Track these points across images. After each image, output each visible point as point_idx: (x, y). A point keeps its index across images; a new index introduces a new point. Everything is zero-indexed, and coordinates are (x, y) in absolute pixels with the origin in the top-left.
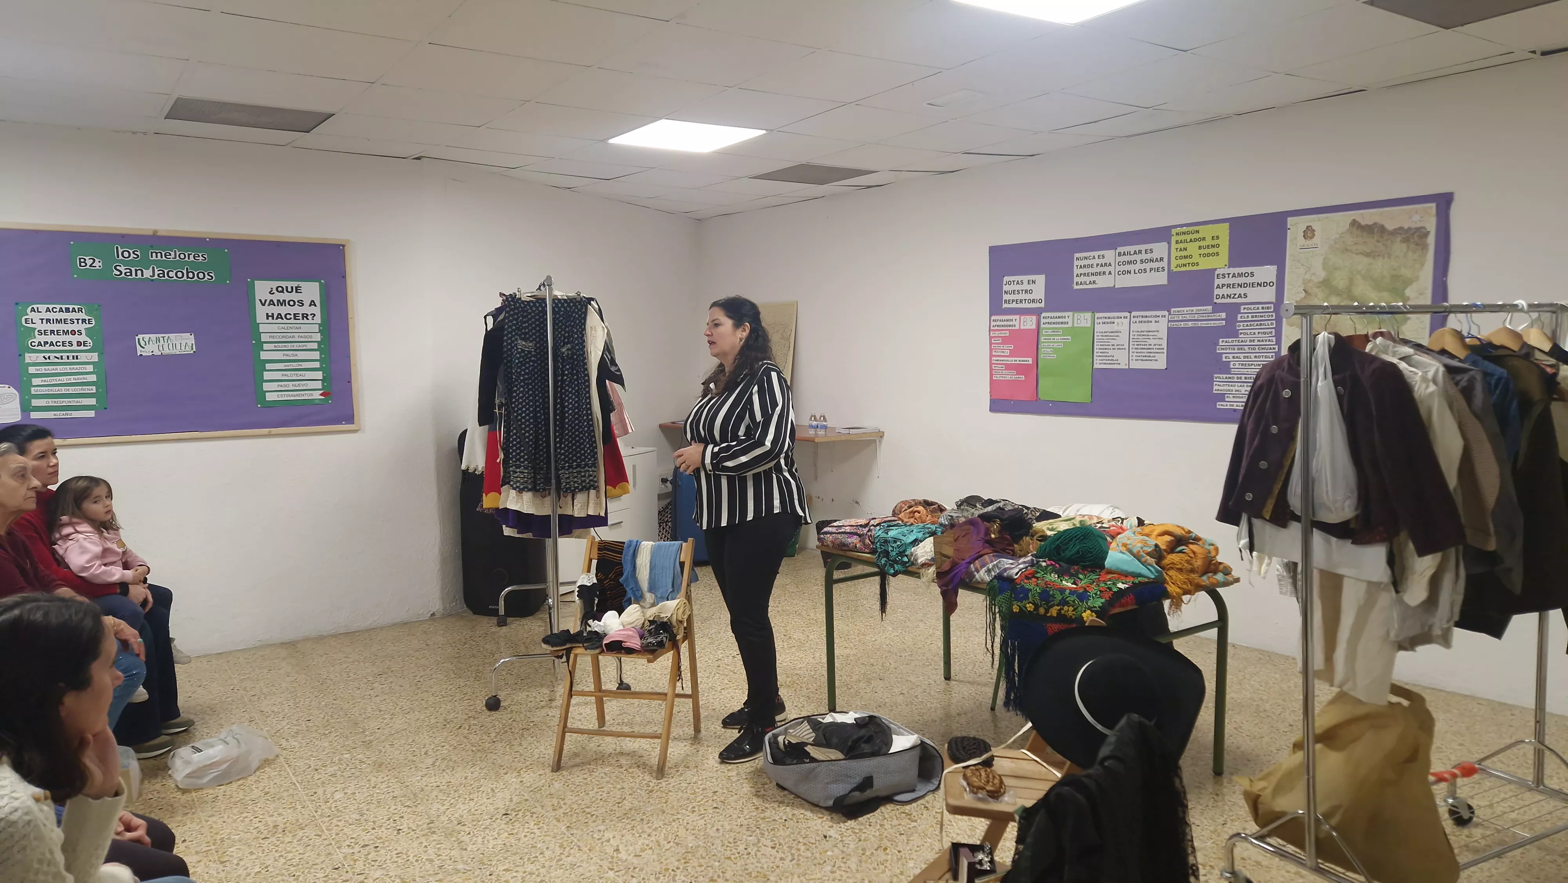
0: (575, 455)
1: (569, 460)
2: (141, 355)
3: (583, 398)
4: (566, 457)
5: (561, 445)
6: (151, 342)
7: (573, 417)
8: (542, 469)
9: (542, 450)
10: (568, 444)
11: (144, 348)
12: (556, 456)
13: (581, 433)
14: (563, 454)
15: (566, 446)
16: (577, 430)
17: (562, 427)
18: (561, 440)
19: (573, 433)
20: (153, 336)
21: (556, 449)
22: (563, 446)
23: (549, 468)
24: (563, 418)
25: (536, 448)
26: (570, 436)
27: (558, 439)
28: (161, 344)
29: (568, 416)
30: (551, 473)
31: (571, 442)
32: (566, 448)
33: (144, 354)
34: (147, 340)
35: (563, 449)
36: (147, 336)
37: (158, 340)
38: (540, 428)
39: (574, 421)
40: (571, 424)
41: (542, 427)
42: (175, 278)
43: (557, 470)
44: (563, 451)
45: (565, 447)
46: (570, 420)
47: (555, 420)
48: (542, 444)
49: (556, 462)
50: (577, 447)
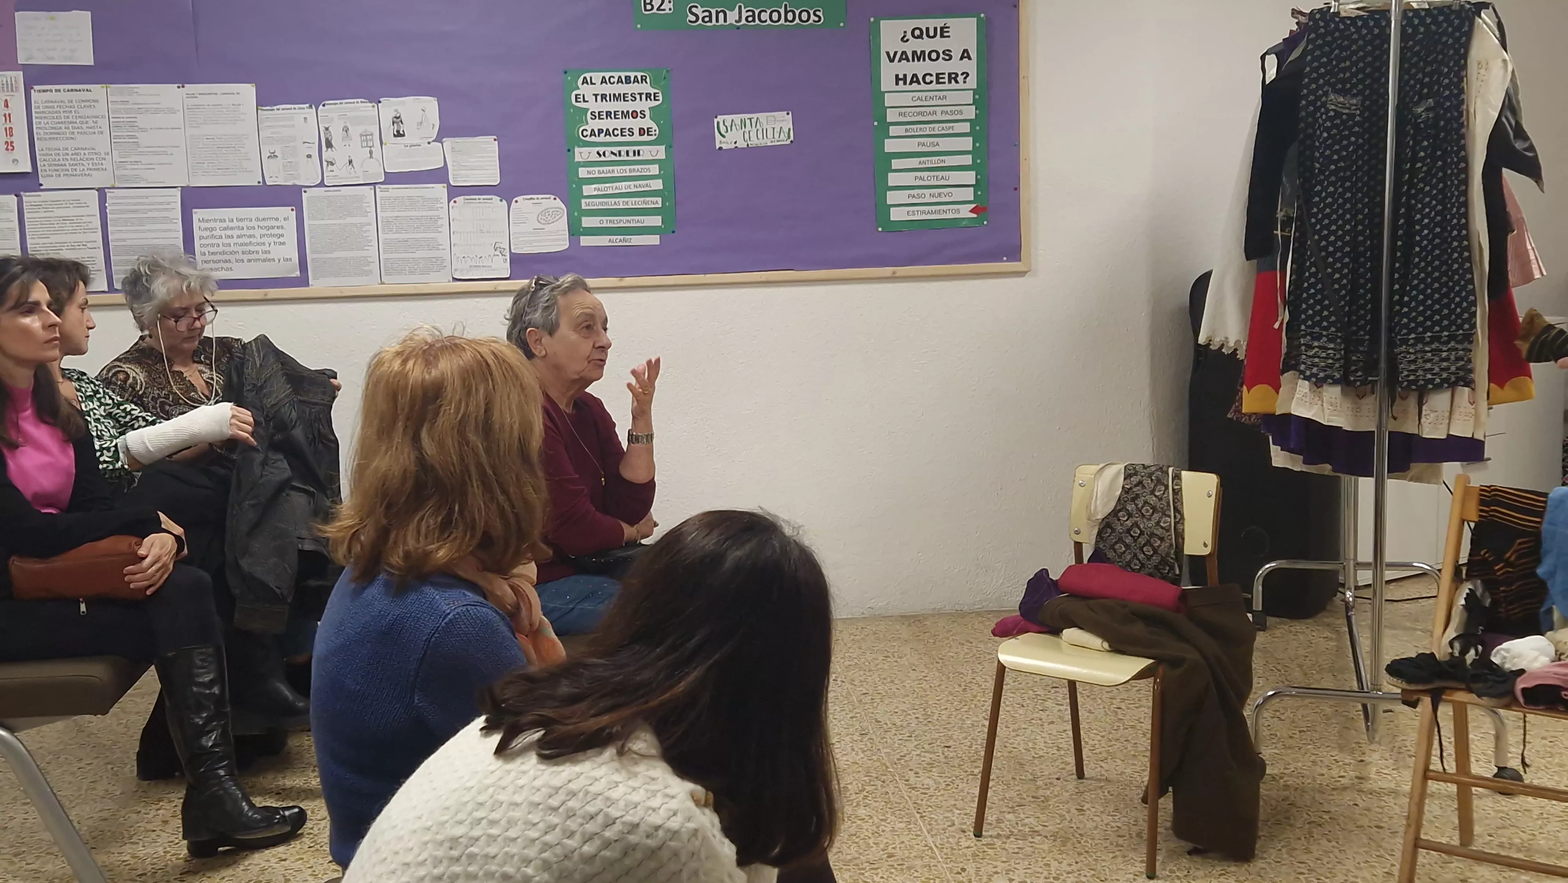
0: (1430, 318)
1: (1416, 328)
2: (720, 148)
3: (1453, 205)
4: (1411, 320)
5: (1402, 297)
6: (734, 127)
7: (1431, 242)
8: (1361, 342)
9: (1363, 307)
10: (1417, 296)
11: (723, 136)
12: (1390, 319)
13: (1445, 273)
14: (1406, 315)
15: (1412, 299)
16: (1435, 269)
17: (1407, 263)
18: (1402, 287)
19: (1428, 275)
20: (737, 118)
21: (1391, 304)
22: (1406, 299)
23: (1375, 341)
24: (1409, 245)
25: (1350, 304)
26: (1423, 281)
27: (1397, 287)
28: (747, 130)
29: (1421, 241)
30: (1378, 352)
31: (1423, 292)
32: (1413, 304)
33: (725, 147)
34: (728, 124)
35: (1407, 305)
36: (728, 118)
37: (743, 123)
38: (1363, 265)
39: (1433, 250)
40: (1426, 256)
41: (1365, 263)
42: (769, 22)
43: (1391, 344)
44: (1406, 310)
45: (1410, 302)
46: (1423, 249)
47: (1393, 248)
48: (1365, 294)
49: (1390, 330)
50: (1435, 302)
